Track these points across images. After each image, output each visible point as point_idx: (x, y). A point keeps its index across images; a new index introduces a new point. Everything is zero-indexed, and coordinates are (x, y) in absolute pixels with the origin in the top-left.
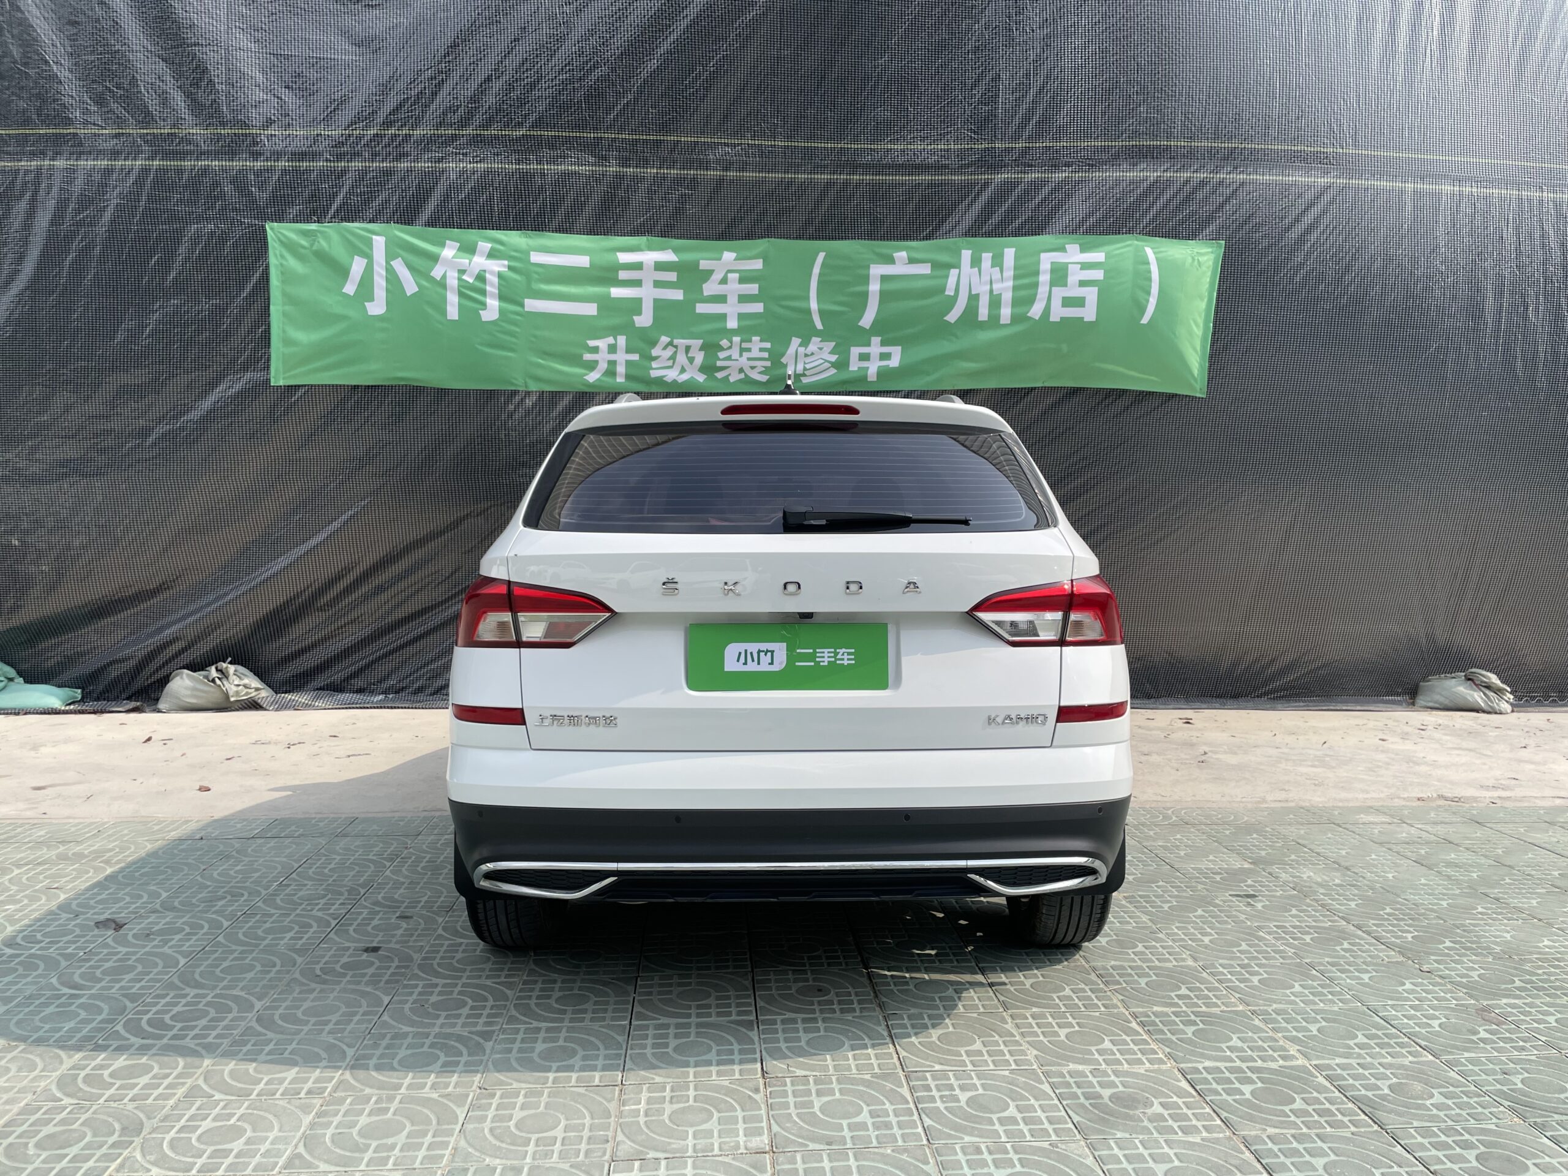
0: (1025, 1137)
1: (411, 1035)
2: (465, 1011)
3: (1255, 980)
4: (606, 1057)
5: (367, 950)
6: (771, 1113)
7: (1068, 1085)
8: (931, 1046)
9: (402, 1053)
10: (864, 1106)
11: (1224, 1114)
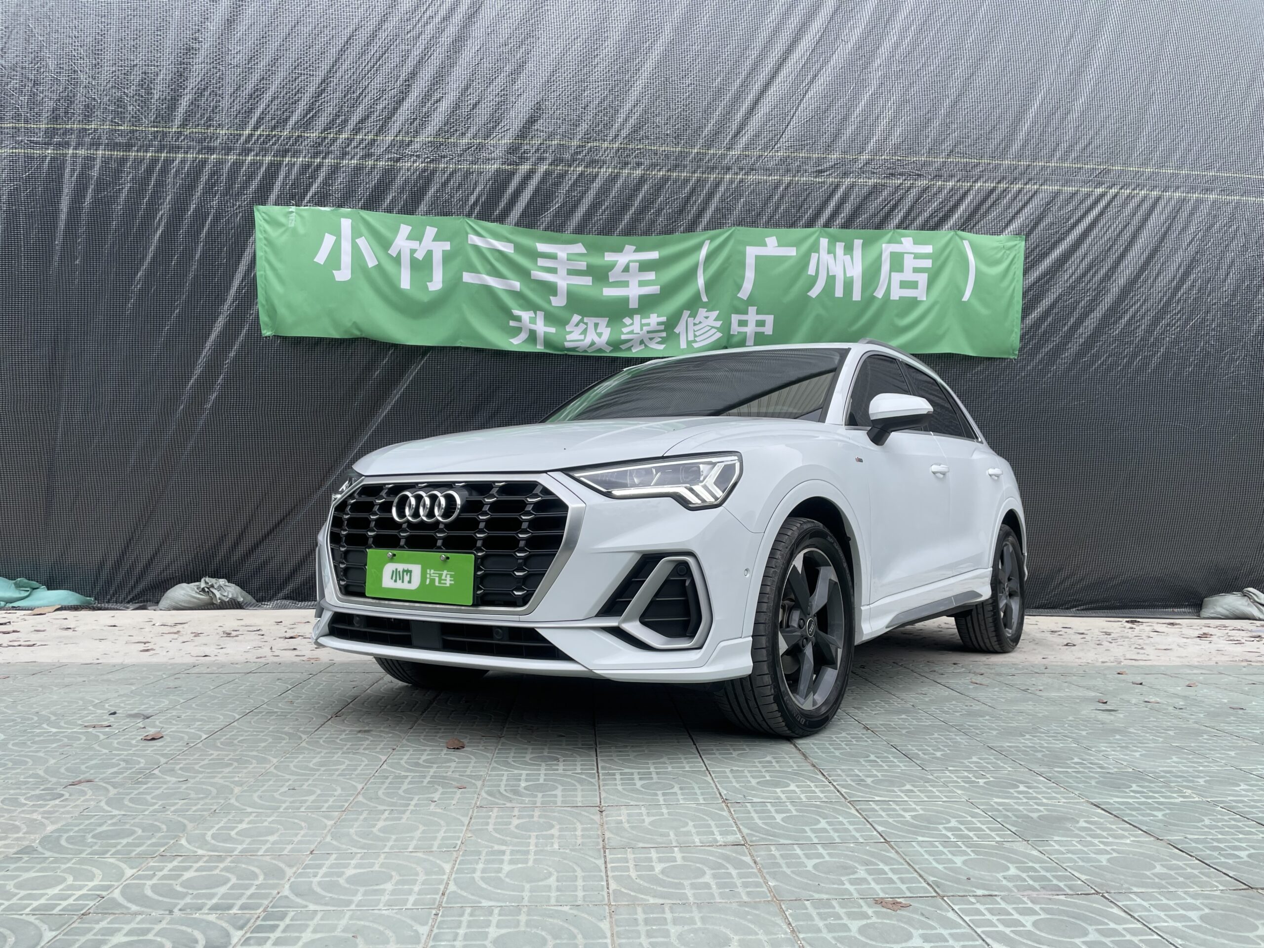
0: (972, 838)
1: (410, 778)
2: (453, 765)
3: (1137, 755)
4: (582, 790)
5: (360, 731)
6: (738, 823)
7: (998, 810)
8: (867, 786)
9: (405, 786)
10: (821, 820)
11: (1144, 828)
